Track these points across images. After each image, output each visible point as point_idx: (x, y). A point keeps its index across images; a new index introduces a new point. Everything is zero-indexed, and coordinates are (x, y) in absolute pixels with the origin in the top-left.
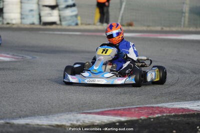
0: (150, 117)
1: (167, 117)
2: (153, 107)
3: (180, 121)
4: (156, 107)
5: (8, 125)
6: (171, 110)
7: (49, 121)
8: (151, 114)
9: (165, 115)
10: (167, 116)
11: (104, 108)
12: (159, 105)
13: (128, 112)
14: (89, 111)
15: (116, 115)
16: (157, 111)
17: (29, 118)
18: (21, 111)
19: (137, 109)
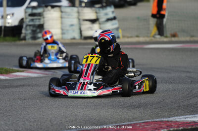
6: (180, 125)
8: (156, 129)
9: (171, 129)
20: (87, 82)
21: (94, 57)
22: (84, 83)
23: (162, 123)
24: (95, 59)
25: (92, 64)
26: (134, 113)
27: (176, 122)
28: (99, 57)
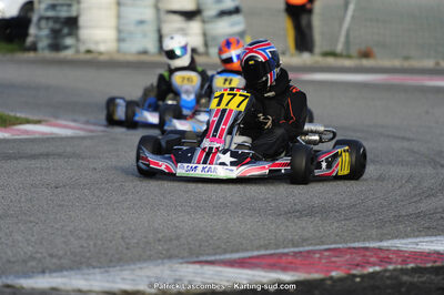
0: (354, 272)
1: (395, 273)
2: (366, 249)
3: (423, 283)
4: (374, 249)
5: (8, 290)
6: (408, 257)
7: (108, 281)
8: (358, 265)
9: (391, 267)
10: (395, 270)
11: (252, 250)
12: (385, 244)
13: (304, 259)
14: (212, 258)
15: (272, 267)
16: (372, 259)
17: (65, 273)
18: (51, 256)
19: (326, 254)
20: (217, 148)
21: (235, 95)
22: (211, 148)
23: (368, 254)
24: (238, 99)
25: (231, 111)
26: (303, 229)
27: (398, 252)
28: (247, 97)
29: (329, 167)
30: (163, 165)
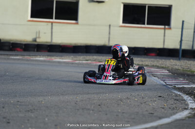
20: (108, 75)
21: (112, 60)
25: (111, 65)
28: (115, 61)
29: (137, 81)
30: (93, 80)
